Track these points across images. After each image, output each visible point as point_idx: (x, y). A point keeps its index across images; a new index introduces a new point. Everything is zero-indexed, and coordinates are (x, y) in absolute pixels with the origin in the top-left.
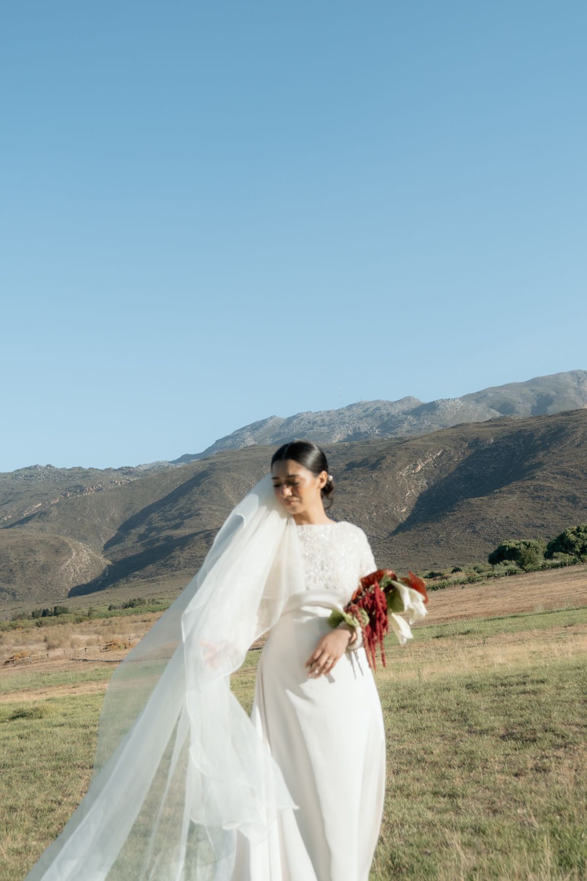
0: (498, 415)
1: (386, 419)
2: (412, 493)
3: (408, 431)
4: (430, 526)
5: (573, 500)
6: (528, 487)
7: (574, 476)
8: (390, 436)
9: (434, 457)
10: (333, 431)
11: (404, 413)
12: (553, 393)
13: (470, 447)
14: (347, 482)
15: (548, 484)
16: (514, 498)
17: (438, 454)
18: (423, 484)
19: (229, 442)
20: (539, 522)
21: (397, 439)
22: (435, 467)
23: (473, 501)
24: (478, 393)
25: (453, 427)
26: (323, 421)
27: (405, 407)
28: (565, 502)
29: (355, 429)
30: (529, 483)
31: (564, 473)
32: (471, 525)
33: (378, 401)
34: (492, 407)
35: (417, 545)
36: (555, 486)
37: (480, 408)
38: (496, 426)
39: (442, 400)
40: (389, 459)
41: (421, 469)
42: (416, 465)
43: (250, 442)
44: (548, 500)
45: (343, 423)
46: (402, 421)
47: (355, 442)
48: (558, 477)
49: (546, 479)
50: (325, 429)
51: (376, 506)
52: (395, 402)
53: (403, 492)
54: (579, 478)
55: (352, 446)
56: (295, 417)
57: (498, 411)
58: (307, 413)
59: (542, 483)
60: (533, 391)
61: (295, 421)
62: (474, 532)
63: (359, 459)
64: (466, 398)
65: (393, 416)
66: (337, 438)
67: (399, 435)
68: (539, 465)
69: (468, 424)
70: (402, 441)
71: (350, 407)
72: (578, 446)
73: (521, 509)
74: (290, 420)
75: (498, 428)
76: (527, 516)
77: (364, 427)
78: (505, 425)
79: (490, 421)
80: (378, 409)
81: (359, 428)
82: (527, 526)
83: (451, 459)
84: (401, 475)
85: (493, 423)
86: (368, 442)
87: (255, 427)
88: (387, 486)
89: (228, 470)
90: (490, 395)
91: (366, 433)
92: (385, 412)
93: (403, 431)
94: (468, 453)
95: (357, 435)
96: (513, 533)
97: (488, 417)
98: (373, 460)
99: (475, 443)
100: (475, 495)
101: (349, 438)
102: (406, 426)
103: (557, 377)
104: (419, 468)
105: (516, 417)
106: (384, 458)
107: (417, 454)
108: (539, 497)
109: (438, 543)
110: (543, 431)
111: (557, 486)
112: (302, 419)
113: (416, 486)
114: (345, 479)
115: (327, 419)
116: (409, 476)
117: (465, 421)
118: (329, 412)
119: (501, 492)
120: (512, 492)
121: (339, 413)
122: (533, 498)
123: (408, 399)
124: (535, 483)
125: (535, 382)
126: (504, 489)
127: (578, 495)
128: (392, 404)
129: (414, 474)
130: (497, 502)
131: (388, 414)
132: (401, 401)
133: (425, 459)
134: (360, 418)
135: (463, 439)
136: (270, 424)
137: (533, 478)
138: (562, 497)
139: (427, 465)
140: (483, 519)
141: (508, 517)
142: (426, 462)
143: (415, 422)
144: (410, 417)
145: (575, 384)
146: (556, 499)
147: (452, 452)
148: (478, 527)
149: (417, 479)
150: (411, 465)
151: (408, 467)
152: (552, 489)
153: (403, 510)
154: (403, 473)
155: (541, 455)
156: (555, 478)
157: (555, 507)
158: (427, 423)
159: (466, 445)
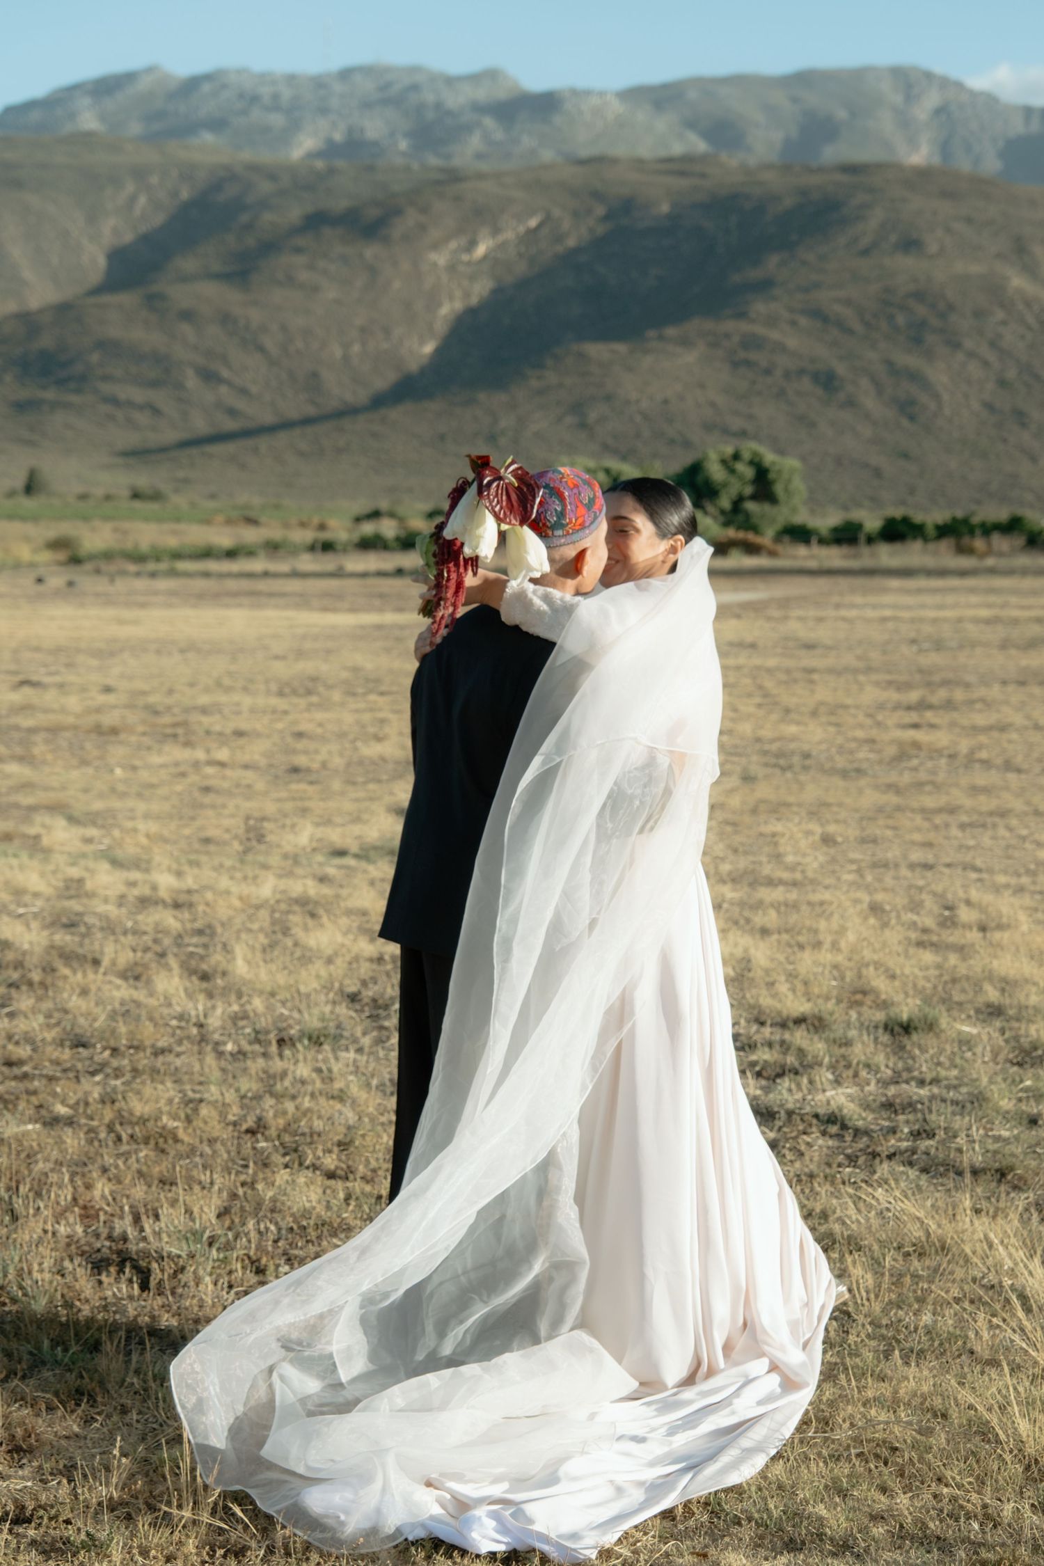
0: (701, 146)
1: (430, 115)
2: (448, 309)
3: (479, 156)
4: (482, 396)
5: (827, 381)
6: (727, 336)
7: (841, 325)
8: (433, 161)
9: (522, 229)
10: (295, 126)
11: (480, 108)
12: (842, 114)
13: (607, 218)
14: (300, 260)
15: (775, 335)
16: (690, 357)
17: (533, 223)
18: (481, 289)
19: (35, 116)
20: (736, 423)
21: (442, 170)
22: (520, 255)
23: (596, 350)
24: (665, 87)
25: (583, 162)
26: (276, 97)
27: (481, 94)
28: (806, 384)
29: (350, 131)
30: (729, 325)
31: (818, 314)
32: (577, 408)
33: (414, 70)
34: (691, 124)
35: (442, 437)
36: (792, 342)
37: (663, 124)
38: (682, 174)
39: (574, 92)
40: (411, 218)
41: (485, 257)
42: (472, 244)
43: (89, 121)
44: (768, 372)
45: (324, 111)
46: (468, 128)
47: (340, 163)
48: (803, 321)
49: (772, 321)
50: (277, 120)
51: (363, 329)
52: (460, 79)
53: (433, 302)
54: (850, 332)
55: (331, 171)
56: (208, 77)
57: (707, 135)
58: (239, 72)
59: (759, 330)
60: (795, 100)
61: (206, 88)
62: (583, 425)
63: (340, 204)
64: (635, 95)
65: (449, 113)
66: (304, 145)
67: (457, 162)
68: (764, 287)
69: (614, 161)
70: (454, 177)
71: (346, 74)
72: (865, 253)
73: (702, 386)
74: (192, 84)
75: (684, 183)
76: (713, 404)
77: (374, 127)
78: (703, 176)
79: (670, 160)
80: (415, 88)
81: (362, 130)
82: (709, 427)
83: (559, 238)
84: (435, 264)
85: (681, 166)
86: (371, 168)
87: (105, 87)
88: (397, 284)
89: (18, 184)
90: (692, 95)
91: (375, 144)
92: (429, 97)
93: (468, 152)
94: (601, 230)
95: (354, 146)
96: (672, 442)
97: (677, 149)
98: (373, 213)
99: (623, 208)
100: (605, 334)
101: (330, 150)
102: (475, 142)
103: (858, 76)
104: (481, 250)
105: (731, 160)
106: (398, 212)
107: (481, 216)
108: (748, 363)
110: (788, 202)
111: (795, 341)
112: (224, 86)
113: (467, 295)
114: (298, 250)
115: (286, 94)
116: (452, 268)
117: (620, 150)
118: (291, 79)
119: (661, 338)
120: (685, 342)
121: (319, 83)
122: (735, 365)
123: (491, 75)
124: (745, 327)
125: (805, 79)
126: (671, 331)
127: (841, 369)
128: (450, 81)
129: (469, 263)
130: (647, 361)
131: (438, 106)
132: (475, 79)
133: (496, 231)
134: (367, 105)
135: (597, 195)
136: (143, 85)
137: (742, 315)
138: (801, 372)
139: (502, 246)
140: (608, 398)
141: (666, 402)
142: (501, 238)
143: (499, 135)
144: (489, 122)
145: (898, 99)
146: (787, 375)
147: (566, 224)
148: (593, 416)
149: (472, 278)
150: (463, 241)
151: (453, 245)
152: (781, 348)
153: (429, 348)
154: (440, 258)
155: (772, 262)
156: (794, 323)
157: (781, 394)
158: (527, 142)
159: (600, 210)
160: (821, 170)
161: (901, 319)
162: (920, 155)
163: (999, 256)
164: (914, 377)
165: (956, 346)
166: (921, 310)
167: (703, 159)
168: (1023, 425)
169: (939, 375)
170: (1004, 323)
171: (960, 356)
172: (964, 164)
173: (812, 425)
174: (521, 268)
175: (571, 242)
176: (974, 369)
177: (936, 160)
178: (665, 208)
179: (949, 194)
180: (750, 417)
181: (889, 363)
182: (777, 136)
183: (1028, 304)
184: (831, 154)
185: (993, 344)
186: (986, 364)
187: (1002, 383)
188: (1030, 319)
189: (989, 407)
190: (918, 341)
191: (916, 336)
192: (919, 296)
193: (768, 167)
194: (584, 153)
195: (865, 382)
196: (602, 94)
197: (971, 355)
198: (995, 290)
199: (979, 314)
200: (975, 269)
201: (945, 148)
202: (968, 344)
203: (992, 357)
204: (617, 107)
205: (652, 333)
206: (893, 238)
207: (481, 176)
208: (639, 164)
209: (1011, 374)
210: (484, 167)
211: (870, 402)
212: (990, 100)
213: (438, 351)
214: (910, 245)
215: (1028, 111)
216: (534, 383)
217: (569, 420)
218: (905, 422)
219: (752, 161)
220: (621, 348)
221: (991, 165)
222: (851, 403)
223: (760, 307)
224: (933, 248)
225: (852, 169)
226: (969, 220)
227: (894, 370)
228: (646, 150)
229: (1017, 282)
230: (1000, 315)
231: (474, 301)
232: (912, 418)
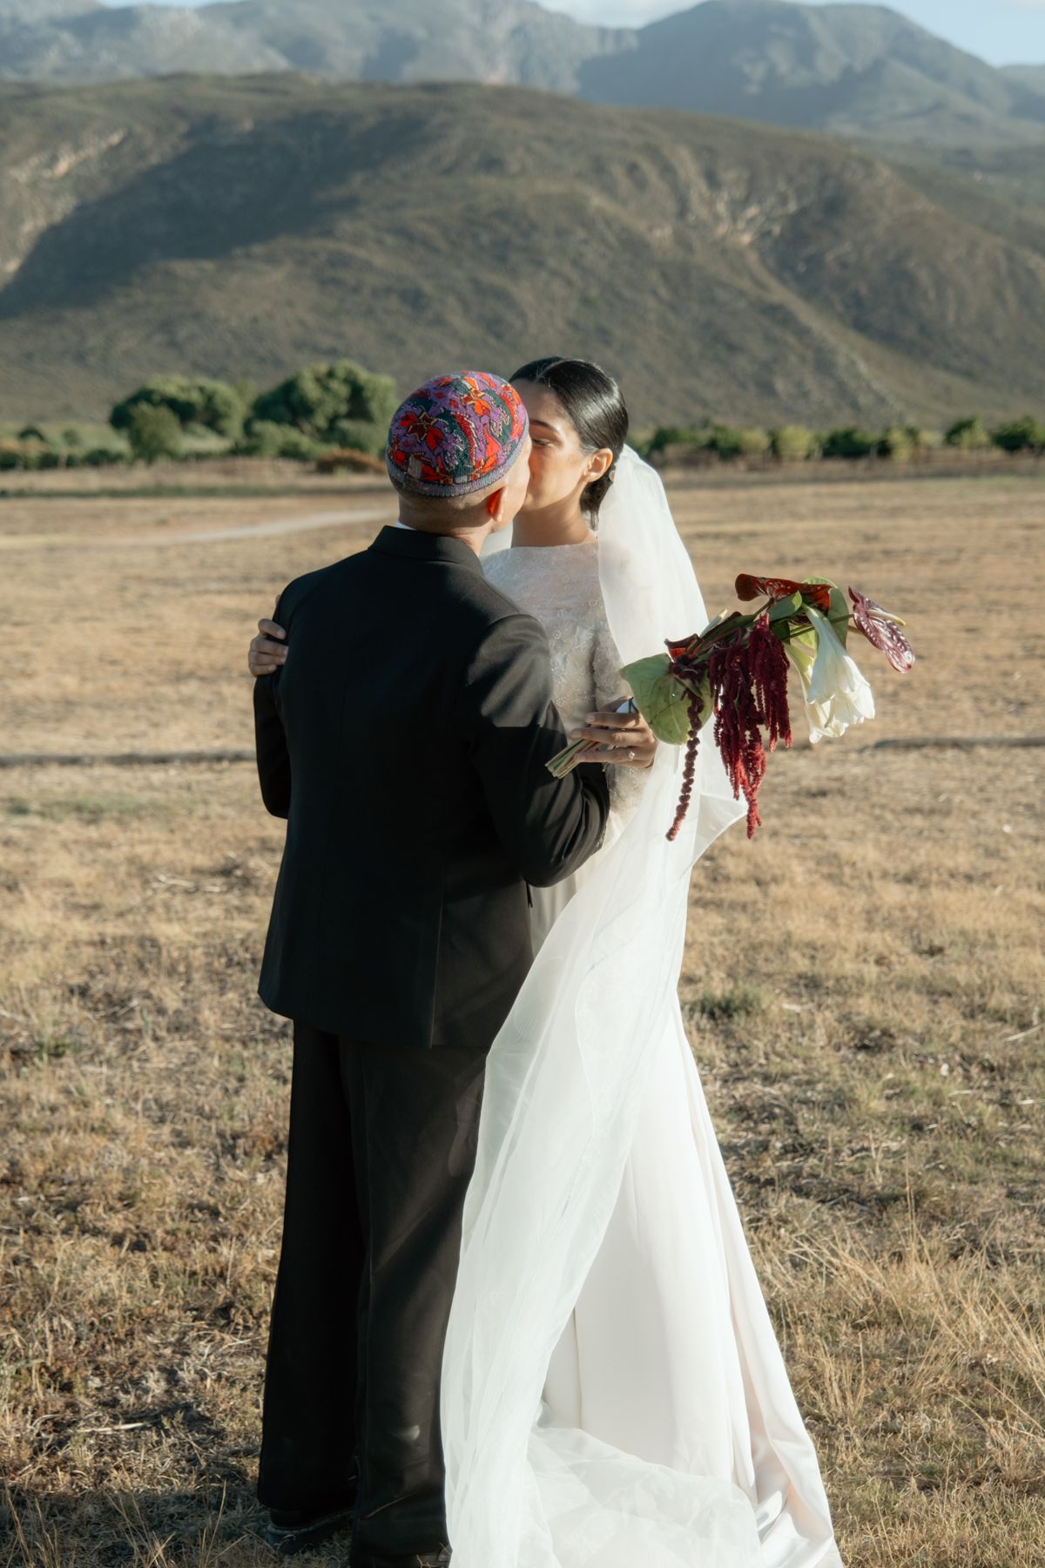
0: (281, 63)
2: (31, 226)
3: (58, 72)
4: (69, 314)
5: (415, 300)
6: (314, 254)
7: (425, 243)
9: (104, 146)
11: (57, 23)
12: (420, 33)
13: (189, 135)
15: (361, 253)
16: (276, 276)
17: (115, 139)
18: (64, 206)
20: (326, 342)
21: (24, 85)
22: (103, 172)
23: (182, 268)
25: (163, 79)
28: (394, 303)
30: (318, 243)
31: (404, 233)
32: (166, 326)
34: (270, 41)
35: (29, 356)
36: (379, 260)
37: (242, 40)
38: (263, 91)
39: (152, 8)
41: (67, 175)
42: (54, 160)
44: (356, 290)
46: (45, 44)
48: (390, 240)
49: (358, 240)
53: (15, 219)
54: (435, 251)
57: (287, 52)
59: (347, 248)
60: (375, 19)
62: (172, 344)
64: (214, 12)
67: (35, 77)
68: (349, 205)
70: (32, 92)
72: (448, 171)
73: (290, 304)
75: (266, 98)
76: (302, 323)
78: (286, 93)
79: (251, 77)
82: (299, 345)
83: (142, 155)
84: (16, 181)
85: (262, 83)
93: (46, 67)
94: (184, 146)
96: (262, 360)
97: (258, 66)
99: (206, 126)
100: (191, 253)
102: (53, 57)
104: (63, 166)
105: (314, 78)
107: (62, 131)
108: (336, 282)
109: (80, 358)
110: (371, 121)
111: (382, 259)
113: (50, 212)
116: (34, 184)
117: (201, 66)
119: (248, 256)
120: (272, 260)
122: (323, 283)
124: (331, 245)
126: (258, 249)
127: (428, 287)
129: (51, 180)
130: (235, 279)
131: (14, 20)
133: (77, 147)
135: (179, 112)
137: (328, 233)
138: (389, 290)
139: (84, 163)
140: (197, 316)
141: (255, 320)
142: (83, 154)
143: (77, 50)
144: (66, 37)
145: (475, 18)
146: (375, 293)
147: (149, 141)
148: (182, 333)
149: (55, 195)
150: (44, 157)
151: (34, 161)
152: (367, 266)
153: (12, 266)
154: (22, 175)
155: (357, 179)
156: (380, 242)
157: (369, 313)
158: (106, 57)
159: (183, 127)
160: (402, 88)
161: (485, 238)
162: (498, 74)
163: (578, 175)
164: (501, 295)
165: (539, 264)
166: (505, 229)
167: (284, 76)
168: (607, 343)
169: (523, 293)
170: (586, 242)
171: (544, 275)
172: (541, 84)
173: (401, 343)
174: (105, 185)
175: (154, 159)
176: (558, 288)
177: (514, 80)
178: (248, 125)
179: (528, 114)
180: (340, 335)
181: (476, 283)
182: (357, 55)
183: (608, 223)
184: (412, 72)
185: (575, 263)
186: (569, 283)
187: (586, 301)
188: (611, 238)
189: (573, 324)
190: (502, 259)
191: (500, 254)
192: (503, 214)
193: (350, 85)
194: (164, 69)
195: (451, 301)
196: (180, 10)
197: (555, 273)
198: (575, 209)
199: (561, 233)
200: (556, 188)
201: (523, 67)
202: (552, 262)
203: (574, 275)
204: (196, 23)
205: (238, 251)
206: (475, 157)
207: (60, 92)
208: (220, 81)
209: (594, 292)
210: (63, 82)
211: (457, 320)
212: (565, 21)
213: (23, 269)
214: (492, 164)
215: (603, 32)
216: (121, 301)
217: (159, 338)
218: (492, 341)
219: (333, 78)
220: (208, 266)
221: (568, 85)
222: (439, 321)
223: (346, 225)
224: (514, 167)
225: (432, 88)
226: (548, 140)
227: (480, 289)
228: (227, 66)
229: (597, 201)
230: (581, 234)
231: (57, 217)
232: (499, 336)
